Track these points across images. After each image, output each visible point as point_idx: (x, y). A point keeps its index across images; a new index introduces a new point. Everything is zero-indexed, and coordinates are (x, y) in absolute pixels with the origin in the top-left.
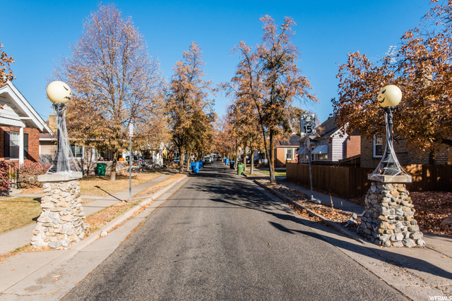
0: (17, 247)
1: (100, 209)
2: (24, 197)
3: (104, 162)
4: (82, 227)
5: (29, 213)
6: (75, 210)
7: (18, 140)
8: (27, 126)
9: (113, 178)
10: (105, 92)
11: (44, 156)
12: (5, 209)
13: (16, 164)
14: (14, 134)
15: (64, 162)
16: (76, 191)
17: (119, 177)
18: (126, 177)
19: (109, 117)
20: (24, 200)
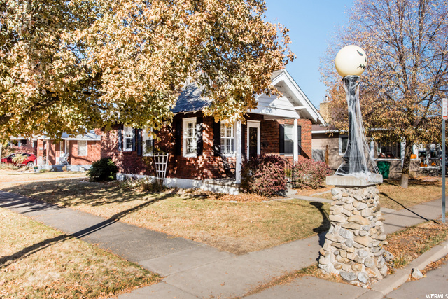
0: (303, 266)
1: (396, 229)
2: (300, 200)
3: (386, 159)
4: (384, 257)
5: (308, 221)
6: (374, 231)
7: (291, 134)
8: (302, 117)
9: (405, 183)
10: (394, 62)
11: (315, 152)
12: (285, 211)
13: (291, 160)
14: (289, 126)
15: (358, 159)
16: (375, 203)
17: (412, 182)
18: (420, 183)
19: (398, 95)
20: (301, 203)
